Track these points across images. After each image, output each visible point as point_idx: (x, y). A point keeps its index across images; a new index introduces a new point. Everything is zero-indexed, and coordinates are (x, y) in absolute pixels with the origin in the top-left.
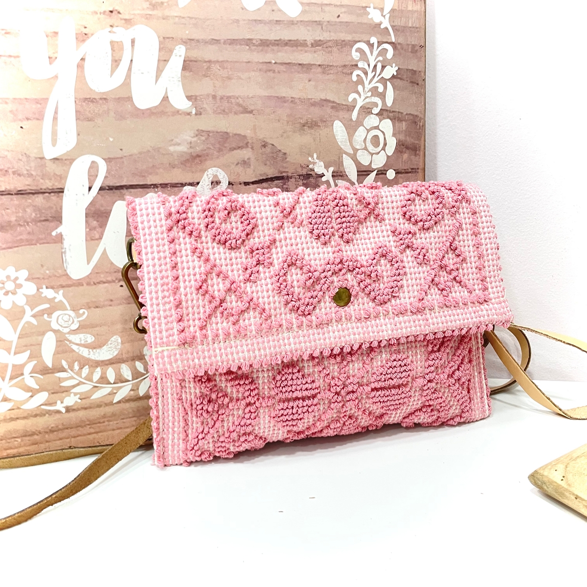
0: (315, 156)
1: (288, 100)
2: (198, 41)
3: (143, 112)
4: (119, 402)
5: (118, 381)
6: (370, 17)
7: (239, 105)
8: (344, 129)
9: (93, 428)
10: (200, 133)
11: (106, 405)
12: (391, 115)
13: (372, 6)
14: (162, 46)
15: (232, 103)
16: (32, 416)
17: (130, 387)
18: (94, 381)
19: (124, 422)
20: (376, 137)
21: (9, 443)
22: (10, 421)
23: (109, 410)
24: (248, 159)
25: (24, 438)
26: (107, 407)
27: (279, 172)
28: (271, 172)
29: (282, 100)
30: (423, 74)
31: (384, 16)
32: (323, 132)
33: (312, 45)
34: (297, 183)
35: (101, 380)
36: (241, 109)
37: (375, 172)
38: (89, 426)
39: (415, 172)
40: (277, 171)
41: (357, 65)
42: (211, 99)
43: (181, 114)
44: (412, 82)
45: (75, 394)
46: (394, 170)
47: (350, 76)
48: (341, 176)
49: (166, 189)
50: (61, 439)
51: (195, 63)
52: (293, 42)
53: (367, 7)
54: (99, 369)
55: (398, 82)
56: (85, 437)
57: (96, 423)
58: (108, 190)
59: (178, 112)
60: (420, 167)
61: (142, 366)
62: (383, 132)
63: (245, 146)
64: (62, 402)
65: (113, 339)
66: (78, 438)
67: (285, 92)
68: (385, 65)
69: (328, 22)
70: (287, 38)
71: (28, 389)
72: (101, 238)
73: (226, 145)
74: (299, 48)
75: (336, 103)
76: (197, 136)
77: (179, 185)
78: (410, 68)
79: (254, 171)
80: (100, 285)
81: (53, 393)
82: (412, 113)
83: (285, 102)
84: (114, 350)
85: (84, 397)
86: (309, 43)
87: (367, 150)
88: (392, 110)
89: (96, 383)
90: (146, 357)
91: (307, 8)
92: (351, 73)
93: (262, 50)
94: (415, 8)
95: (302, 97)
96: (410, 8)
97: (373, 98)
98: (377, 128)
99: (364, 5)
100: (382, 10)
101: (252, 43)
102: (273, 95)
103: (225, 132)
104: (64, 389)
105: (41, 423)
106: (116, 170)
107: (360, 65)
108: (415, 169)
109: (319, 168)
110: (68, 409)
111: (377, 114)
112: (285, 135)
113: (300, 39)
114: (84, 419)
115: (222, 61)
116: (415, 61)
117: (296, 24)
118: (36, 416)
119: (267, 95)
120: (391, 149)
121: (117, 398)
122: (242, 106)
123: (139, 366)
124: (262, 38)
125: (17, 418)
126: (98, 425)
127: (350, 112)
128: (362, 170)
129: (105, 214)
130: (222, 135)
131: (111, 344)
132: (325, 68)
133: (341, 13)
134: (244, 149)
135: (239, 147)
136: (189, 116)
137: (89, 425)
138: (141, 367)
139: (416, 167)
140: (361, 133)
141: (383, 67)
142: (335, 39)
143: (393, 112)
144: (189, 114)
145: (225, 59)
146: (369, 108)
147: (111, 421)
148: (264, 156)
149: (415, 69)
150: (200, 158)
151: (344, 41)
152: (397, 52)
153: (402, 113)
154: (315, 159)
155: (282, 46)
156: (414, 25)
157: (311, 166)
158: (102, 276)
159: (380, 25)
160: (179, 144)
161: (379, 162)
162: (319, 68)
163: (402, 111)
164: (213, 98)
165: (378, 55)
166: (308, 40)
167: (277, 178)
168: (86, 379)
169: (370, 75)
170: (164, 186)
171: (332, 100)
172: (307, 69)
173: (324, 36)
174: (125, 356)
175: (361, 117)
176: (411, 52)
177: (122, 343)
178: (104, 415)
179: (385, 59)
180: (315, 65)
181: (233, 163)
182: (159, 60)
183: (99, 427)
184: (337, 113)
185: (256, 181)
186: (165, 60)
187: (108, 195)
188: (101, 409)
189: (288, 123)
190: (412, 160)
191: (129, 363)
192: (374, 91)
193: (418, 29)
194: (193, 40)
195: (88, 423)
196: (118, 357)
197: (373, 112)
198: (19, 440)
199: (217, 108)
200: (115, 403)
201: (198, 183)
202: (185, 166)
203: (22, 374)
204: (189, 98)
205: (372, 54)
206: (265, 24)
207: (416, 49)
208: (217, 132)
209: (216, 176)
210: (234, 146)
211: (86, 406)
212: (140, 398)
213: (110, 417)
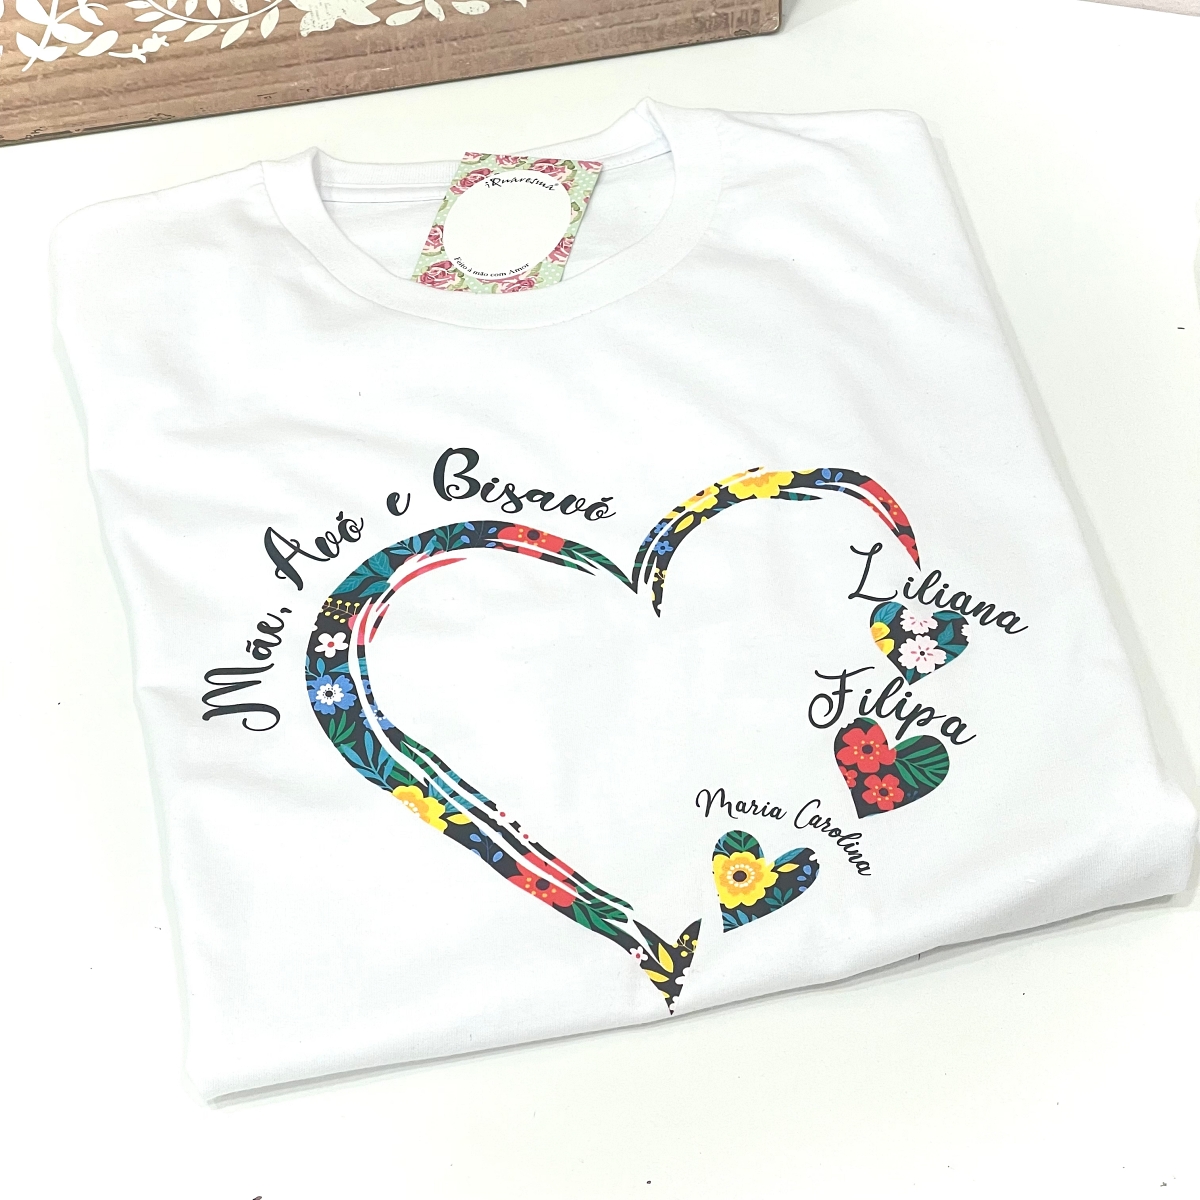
4: (230, 47)
5: (226, 14)
9: (193, 88)
11: (211, 51)
16: (95, 68)
17: (245, 24)
18: (188, 13)
19: (240, 79)
21: (64, 106)
22: (62, 76)
23: (215, 59)
25: (87, 100)
26: (211, 55)
35: (198, 13)
38: (184, 84)
45: (160, 35)
50: (143, 103)
56: (180, 100)
57: (195, 80)
64: (140, 47)
66: (171, 101)
71: (86, 26)
81: (125, 33)
85: (174, 38)
89: (191, 17)
104: (142, 27)
105: (112, 76)
110: (150, 57)
114: (179, 74)
118: (102, 67)
121: (226, 41)
125: (74, 70)
126: (200, 82)
137: (184, 82)
147: (219, 77)
168: (173, 10)
178: (208, 66)
183: (201, 85)
188: (202, 58)
195: (183, 79)
198: (80, 103)
200: (224, 49)
203: (77, 4)
211: (178, 53)
212: (264, 42)
213: (218, 70)
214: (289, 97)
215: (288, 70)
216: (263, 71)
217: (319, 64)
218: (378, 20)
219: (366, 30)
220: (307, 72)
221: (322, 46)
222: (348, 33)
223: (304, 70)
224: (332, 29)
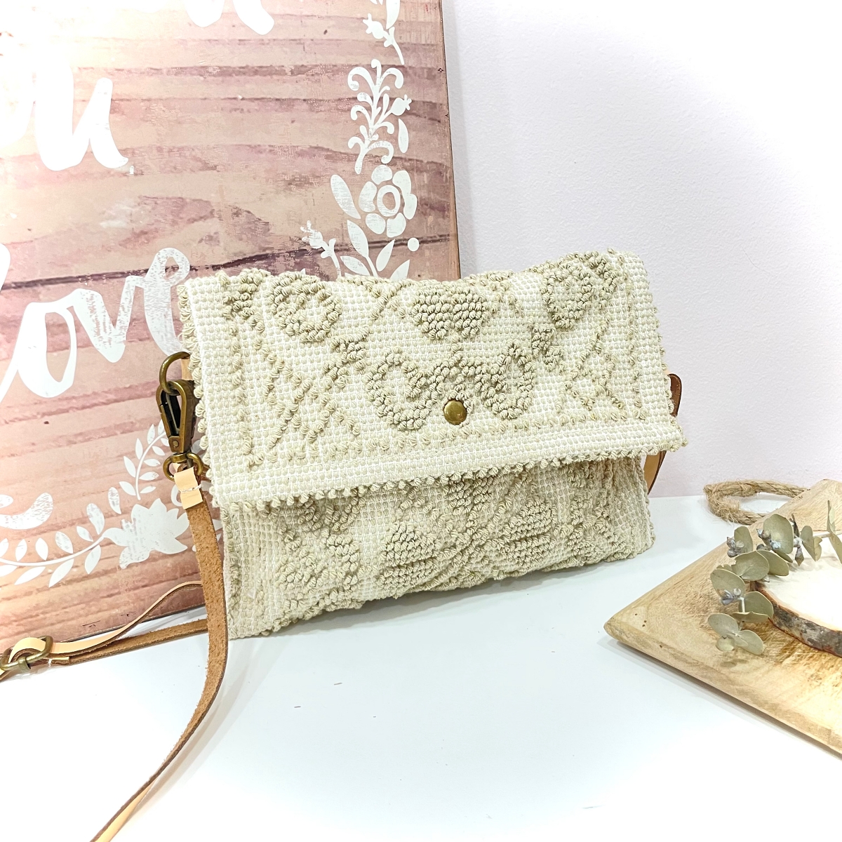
0: (309, 224)
1: (265, 150)
2: (130, 71)
3: (58, 175)
4: (58, 585)
5: (53, 556)
6: (368, 31)
7: (196, 159)
8: (346, 186)
9: (22, 625)
10: (143, 200)
11: (39, 590)
12: (407, 164)
13: (370, 16)
14: (78, 80)
15: (185, 157)
17: (71, 563)
18: (18, 558)
19: (67, 612)
20: (390, 194)
23: (42, 598)
24: (215, 233)
26: (39, 594)
27: (260, 249)
28: (249, 250)
29: (256, 149)
30: (445, 107)
31: (388, 31)
32: (316, 191)
33: (292, 72)
34: (287, 263)
35: (27, 557)
36: (199, 163)
37: (393, 242)
38: (17, 623)
39: (445, 239)
40: (257, 248)
41: (355, 99)
42: (155, 152)
43: (113, 175)
44: (431, 119)
46: (418, 239)
47: (348, 114)
48: (347, 250)
49: (100, 281)
51: (128, 102)
52: (265, 69)
53: (363, 18)
54: (23, 543)
55: (412, 119)
57: (26, 618)
58: (14, 288)
59: (108, 173)
60: (451, 233)
61: (87, 532)
62: (398, 188)
63: (209, 215)
65: (40, 498)
67: (259, 139)
68: (394, 97)
69: (312, 40)
70: (256, 64)
72: (9, 357)
73: (181, 215)
74: (275, 77)
75: (331, 151)
76: (139, 204)
77: (120, 275)
78: (428, 100)
79: (225, 249)
80: (15, 424)
82: (435, 160)
83: (261, 153)
84: (44, 513)
85: (5, 583)
86: (288, 70)
87: (379, 213)
88: (408, 157)
89: (20, 562)
90: (90, 519)
91: (280, 21)
92: (349, 110)
93: (223, 82)
94: (428, 19)
95: (284, 145)
96: (421, 19)
97: (381, 142)
98: (390, 182)
99: (359, 16)
100: (384, 22)
101: (208, 72)
102: (244, 143)
103: (180, 198)
106: (25, 259)
107: (360, 97)
108: (445, 236)
109: (316, 241)
111: (388, 164)
112: (264, 197)
113: (273, 65)
114: (10, 615)
115: (167, 99)
116: (434, 90)
117: (268, 44)
119: (235, 143)
120: (411, 211)
121: (54, 580)
122: (200, 160)
123: (82, 532)
124: (222, 64)
126: (30, 620)
127: (351, 163)
128: (375, 240)
129: (13, 323)
130: (174, 202)
131: (38, 505)
132: (313, 104)
133: (329, 27)
134: (208, 220)
135: (201, 218)
136: (125, 178)
137: (16, 621)
138: (84, 533)
139: (447, 234)
140: (368, 191)
141: (392, 100)
142: (323, 63)
143: (410, 160)
144: (125, 174)
145: (171, 96)
146: (377, 156)
147: (47, 613)
148: (237, 228)
149: (434, 102)
150: (146, 235)
151: (335, 66)
152: (409, 79)
153: (422, 161)
154: (309, 228)
155: (250, 76)
156: (429, 42)
157: (304, 239)
158: (17, 410)
159: (383, 42)
160: (114, 218)
161: (396, 228)
162: (305, 104)
163: (421, 159)
164: (159, 151)
165: (384, 84)
166: (286, 65)
167: (259, 258)
168: (5, 557)
169: (375, 111)
170: (97, 277)
171: (326, 147)
172: (288, 105)
173: (308, 60)
174: (59, 521)
175: (367, 168)
176: (427, 78)
177: (54, 503)
178: (37, 605)
179: (393, 90)
180: (299, 99)
181: (194, 241)
182: (75, 101)
183: (31, 622)
184: (333, 164)
185: (229, 263)
186: (84, 101)
187: (16, 297)
188: (32, 597)
189: (267, 181)
190: (439, 225)
191: (68, 528)
192: (382, 132)
193: (435, 47)
194: (122, 70)
195: (14, 618)
196: (50, 523)
197: (382, 161)
199: (164, 164)
200: (52, 587)
201: (146, 271)
202: (126, 248)
204: (123, 152)
205: (375, 83)
206: (223, 45)
207: (433, 74)
208: (167, 198)
209: (171, 259)
210: (193, 216)
211: (9, 596)
212: (87, 577)
213: (46, 607)
214: (111, 623)
215: (109, 600)
216: (87, 603)
217: (136, 591)
218: (186, 548)
219: (175, 557)
220: (127, 599)
221: (139, 575)
222: (160, 562)
223: (123, 598)
224: (148, 560)
